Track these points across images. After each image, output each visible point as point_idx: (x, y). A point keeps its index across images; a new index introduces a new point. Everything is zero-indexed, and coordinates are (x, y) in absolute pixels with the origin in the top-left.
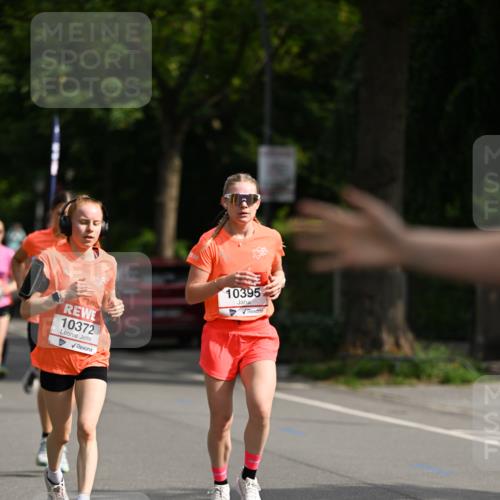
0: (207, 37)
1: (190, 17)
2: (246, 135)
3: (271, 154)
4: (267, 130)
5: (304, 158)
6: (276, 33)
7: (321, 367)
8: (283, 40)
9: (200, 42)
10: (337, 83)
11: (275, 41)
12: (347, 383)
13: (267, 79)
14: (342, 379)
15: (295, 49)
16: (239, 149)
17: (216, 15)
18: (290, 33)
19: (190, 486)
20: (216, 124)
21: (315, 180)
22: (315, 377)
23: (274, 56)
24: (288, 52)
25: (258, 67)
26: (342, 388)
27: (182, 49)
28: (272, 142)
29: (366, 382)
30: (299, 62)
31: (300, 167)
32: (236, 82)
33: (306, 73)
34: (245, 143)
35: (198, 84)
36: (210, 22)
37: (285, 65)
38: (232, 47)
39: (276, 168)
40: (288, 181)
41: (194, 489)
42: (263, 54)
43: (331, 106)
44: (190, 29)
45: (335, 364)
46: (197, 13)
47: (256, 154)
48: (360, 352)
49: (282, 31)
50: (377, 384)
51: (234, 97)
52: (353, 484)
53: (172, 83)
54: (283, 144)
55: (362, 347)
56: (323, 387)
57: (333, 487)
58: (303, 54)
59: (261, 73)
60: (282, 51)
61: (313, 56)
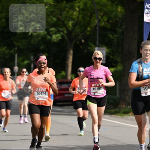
0: (80, 16)
1: (75, 10)
2: (91, 44)
4: (97, 43)
5: (108, 51)
6: (100, 15)
7: (113, 111)
8: (102, 17)
9: (78, 17)
10: (118, 29)
11: (100, 17)
12: (120, 115)
13: (97, 28)
14: (119, 114)
15: (106, 20)
16: (89, 48)
17: (83, 10)
19: (75, 145)
20: (83, 41)
21: (111, 57)
23: (99, 21)
24: (103, 20)
25: (95, 24)
26: (119, 117)
27: (73, 19)
28: (99, 46)
29: (126, 115)
30: (107, 23)
31: (107, 53)
32: (89, 29)
33: (109, 26)
34: (91, 47)
35: (78, 30)
36: (81, 12)
37: (103, 24)
38: (88, 19)
42: (96, 21)
43: (116, 36)
44: (75, 13)
45: (117, 110)
46: (78, 9)
48: (124, 106)
49: (102, 14)
50: (129, 116)
51: (88, 33)
52: (122, 144)
53: (70, 29)
54: (102, 47)
55: (125, 105)
56: (113, 116)
58: (108, 21)
59: (96, 26)
61: (111, 21)
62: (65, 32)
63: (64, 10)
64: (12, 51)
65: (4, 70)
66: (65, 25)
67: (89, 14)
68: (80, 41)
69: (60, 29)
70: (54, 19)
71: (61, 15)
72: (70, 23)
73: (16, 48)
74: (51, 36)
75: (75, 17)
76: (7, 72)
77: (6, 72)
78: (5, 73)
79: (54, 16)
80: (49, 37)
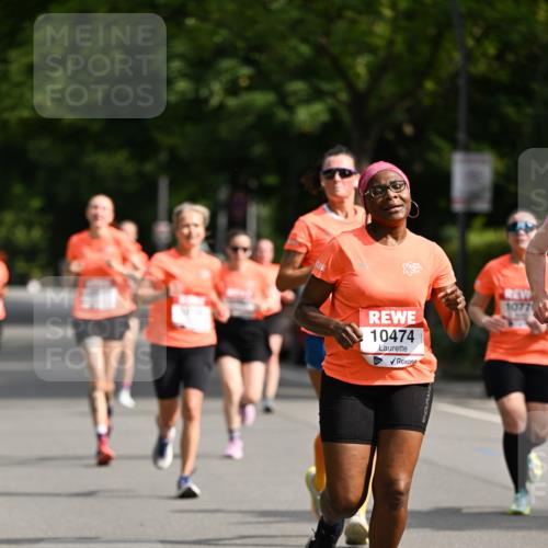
0: (399, 39)
1: (379, 16)
2: (439, 142)
3: (466, 161)
4: (462, 136)
5: (501, 165)
6: (470, 34)
8: (478, 41)
9: (391, 43)
11: (470, 43)
13: (461, 82)
15: (491, 50)
16: (432, 156)
17: (409, 15)
18: (485, 34)
20: (408, 130)
23: (469, 57)
24: (485, 54)
25: (452, 69)
27: (372, 50)
28: (467, 149)
30: (496, 65)
31: (497, 174)
32: (429, 85)
33: (503, 76)
34: (438, 150)
35: (388, 88)
37: (481, 68)
38: (425, 49)
39: (472, 176)
40: (483, 190)
42: (457, 56)
43: (529, 110)
44: (381, 29)
46: (387, 12)
47: (449, 161)
49: (477, 31)
51: (427, 101)
53: (362, 84)
54: (478, 150)
58: (500, 57)
59: (456, 75)
60: (478, 54)
61: (510, 57)
62: (344, 96)
63: (340, 16)
64: (149, 167)
66: (341, 72)
67: (432, 31)
68: (398, 130)
69: (325, 86)
70: (305, 49)
71: (327, 34)
72: (361, 66)
73: (163, 157)
74: (290, 109)
75: (379, 42)
79: (305, 40)
80: (282, 115)
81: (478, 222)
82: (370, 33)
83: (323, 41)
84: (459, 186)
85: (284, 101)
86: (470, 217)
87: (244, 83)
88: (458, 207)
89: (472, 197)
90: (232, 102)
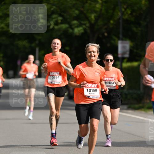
0: (103, 9)
1: (97, 2)
2: (114, 37)
3: (122, 43)
4: (121, 36)
5: (132, 44)
6: (123, 7)
7: (137, 106)
8: (125, 9)
9: (101, 10)
10: (141, 22)
11: (123, 10)
12: (144, 111)
13: (121, 21)
14: (143, 109)
15: (129, 12)
16: (112, 42)
17: (106, 2)
18: (127, 7)
20: (106, 34)
21: (135, 51)
22: (135, 109)
23: (123, 14)
24: (127, 13)
25: (118, 17)
26: (143, 112)
27: (95, 12)
28: (122, 40)
30: (130, 16)
31: (131, 47)
32: (112, 22)
33: (133, 19)
34: (114, 40)
35: (100, 23)
36: (104, 4)
37: (126, 17)
38: (111, 11)
39: (124, 47)
40: (127, 51)
41: (99, 142)
42: (120, 14)
43: (140, 29)
44: (98, 6)
45: (141, 105)
46: (100, 2)
47: (117, 43)
48: (148, 101)
49: (125, 7)
51: (111, 26)
53: (93, 22)
54: (125, 40)
56: (137, 112)
57: (140, 141)
58: (131, 14)
59: (119, 19)
60: (125, 13)
61: (134, 14)
62: (88, 25)
63: (87, 2)
64: (33, 45)
65: (88, 47)
66: (87, 18)
67: (112, 7)
68: (103, 34)
69: (83, 22)
70: (77, 12)
71: (83, 7)
72: (93, 16)
73: (37, 42)
74: (73, 29)
75: (98, 10)
76: (94, 52)
77: (90, 52)
78: (89, 54)
79: (77, 9)
80: (70, 31)
81: (125, 60)
82: (95, 7)
83: (82, 9)
84: (120, 50)
85: (71, 27)
86: (123, 59)
87: (60, 21)
88: (120, 56)
89: (124, 53)
90: (56, 27)
